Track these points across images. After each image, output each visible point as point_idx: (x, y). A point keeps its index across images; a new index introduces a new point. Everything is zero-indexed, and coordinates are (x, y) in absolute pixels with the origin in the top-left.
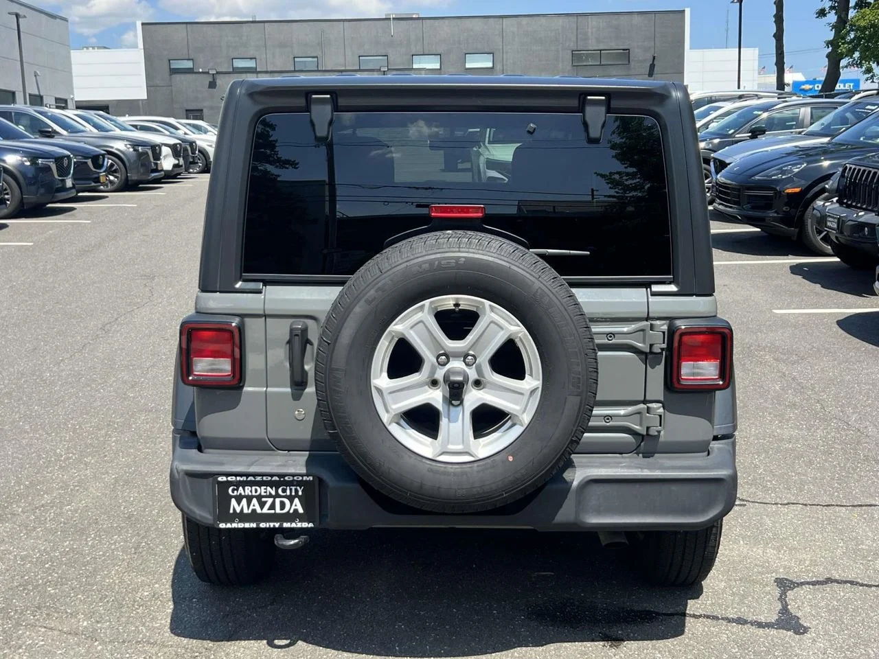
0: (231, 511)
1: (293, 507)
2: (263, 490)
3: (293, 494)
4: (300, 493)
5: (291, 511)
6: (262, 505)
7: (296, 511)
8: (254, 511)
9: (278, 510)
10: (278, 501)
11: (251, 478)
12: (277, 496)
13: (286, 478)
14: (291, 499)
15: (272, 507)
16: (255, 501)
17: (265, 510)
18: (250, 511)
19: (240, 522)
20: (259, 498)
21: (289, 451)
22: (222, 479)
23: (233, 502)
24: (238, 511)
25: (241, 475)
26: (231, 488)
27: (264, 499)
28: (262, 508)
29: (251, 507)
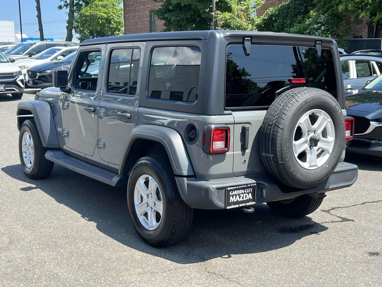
0: (230, 202)
1: (249, 197)
2: (240, 191)
3: (249, 191)
4: (251, 191)
5: (248, 199)
6: (240, 197)
7: (250, 198)
8: (237, 200)
9: (245, 199)
10: (245, 195)
11: (238, 187)
12: (245, 193)
13: (248, 186)
14: (248, 193)
15: (243, 198)
16: (238, 196)
17: (241, 199)
18: (236, 201)
19: (233, 205)
20: (239, 195)
21: (238, 177)
22: (229, 189)
23: (231, 197)
24: (233, 201)
25: (235, 186)
26: (231, 192)
27: (240, 195)
28: (240, 198)
29: (237, 199)
